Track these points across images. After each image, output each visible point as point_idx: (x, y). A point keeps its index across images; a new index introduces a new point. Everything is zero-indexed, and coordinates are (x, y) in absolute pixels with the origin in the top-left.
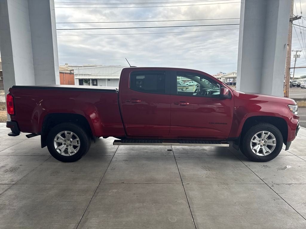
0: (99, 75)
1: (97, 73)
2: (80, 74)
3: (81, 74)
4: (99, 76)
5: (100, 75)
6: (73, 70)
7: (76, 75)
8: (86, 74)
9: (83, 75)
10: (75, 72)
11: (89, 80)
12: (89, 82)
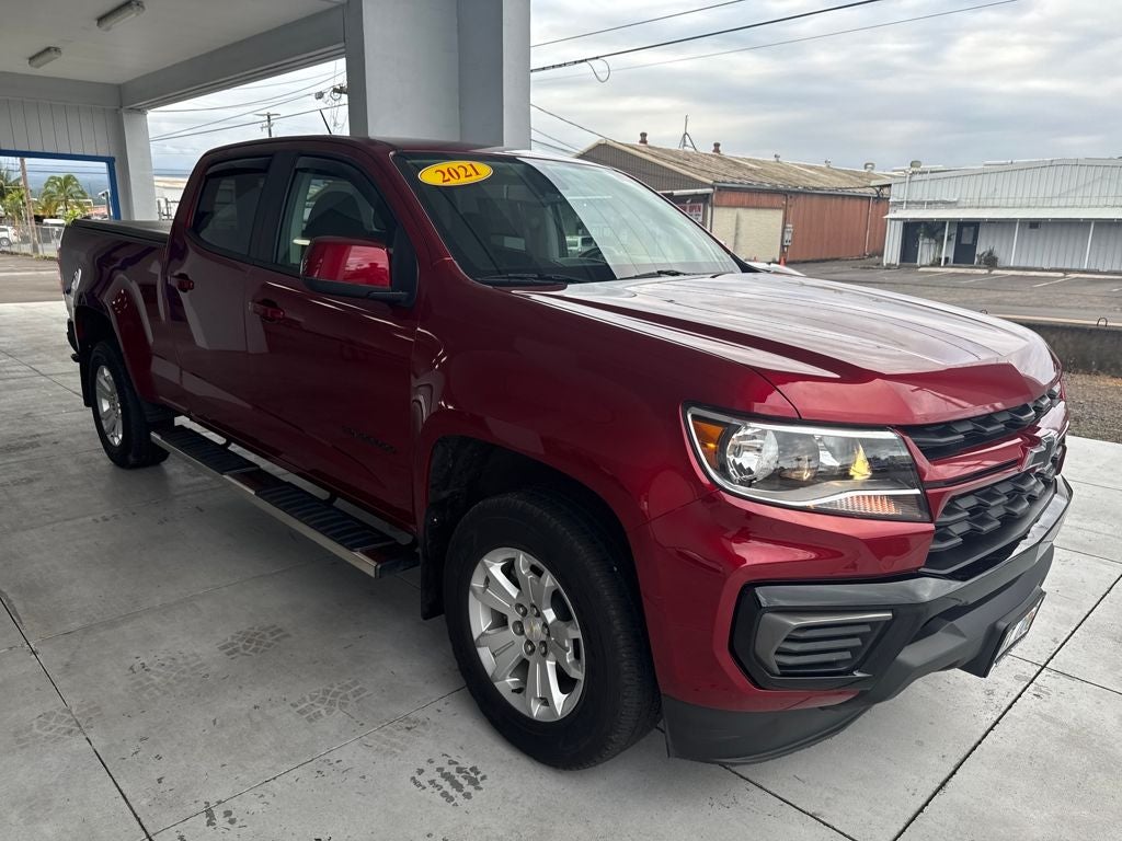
0: (990, 203)
1: (984, 195)
2: (913, 202)
3: (917, 203)
4: (993, 207)
5: (997, 203)
6: (889, 186)
7: (895, 204)
8: (937, 199)
9: (923, 203)
10: (896, 194)
11: (942, 223)
12: (939, 234)
